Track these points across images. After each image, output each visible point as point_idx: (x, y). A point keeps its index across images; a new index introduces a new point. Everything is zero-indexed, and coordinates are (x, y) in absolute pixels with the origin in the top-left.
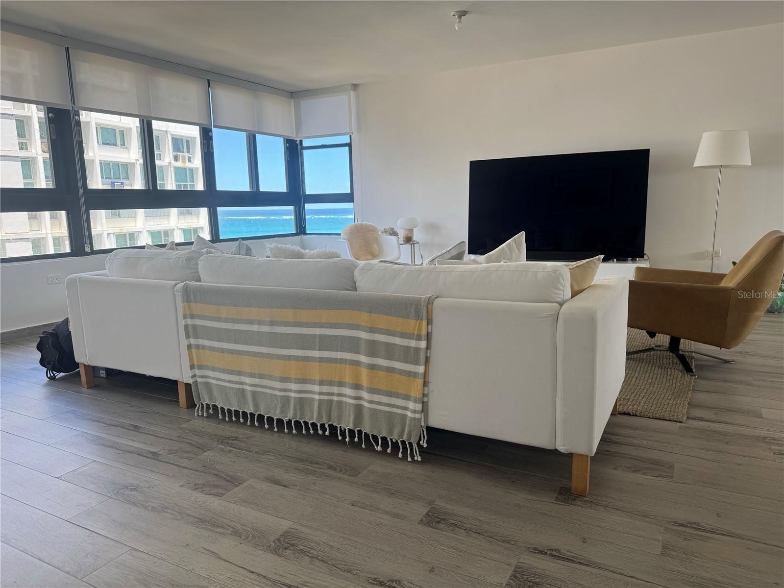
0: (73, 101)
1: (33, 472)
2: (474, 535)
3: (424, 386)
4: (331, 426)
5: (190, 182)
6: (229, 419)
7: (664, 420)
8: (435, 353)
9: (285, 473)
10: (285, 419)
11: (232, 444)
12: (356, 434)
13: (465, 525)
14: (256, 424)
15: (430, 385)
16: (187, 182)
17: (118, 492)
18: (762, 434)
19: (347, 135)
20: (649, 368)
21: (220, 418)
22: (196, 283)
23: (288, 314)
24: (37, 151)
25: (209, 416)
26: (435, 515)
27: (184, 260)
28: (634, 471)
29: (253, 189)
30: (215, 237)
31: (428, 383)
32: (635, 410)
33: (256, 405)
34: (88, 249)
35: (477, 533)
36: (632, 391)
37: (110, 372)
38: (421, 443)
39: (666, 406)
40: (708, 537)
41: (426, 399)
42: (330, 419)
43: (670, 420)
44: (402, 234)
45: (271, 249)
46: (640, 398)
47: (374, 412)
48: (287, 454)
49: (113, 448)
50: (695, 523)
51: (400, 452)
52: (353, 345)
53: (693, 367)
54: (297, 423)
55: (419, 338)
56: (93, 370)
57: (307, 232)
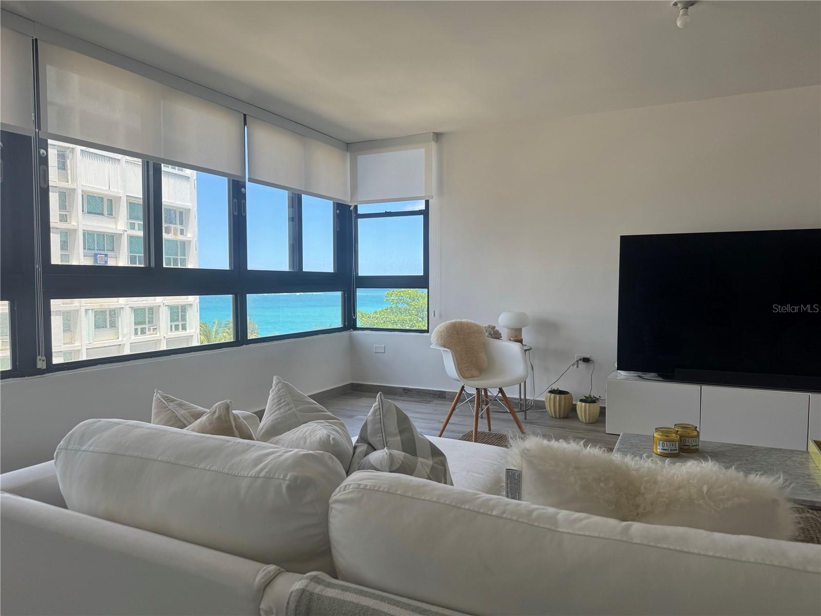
0: (38, 123)
5: (181, 256)
16: (178, 256)
19: (423, 199)
29: (294, 269)
30: (241, 337)
34: (41, 364)
57: (358, 326)
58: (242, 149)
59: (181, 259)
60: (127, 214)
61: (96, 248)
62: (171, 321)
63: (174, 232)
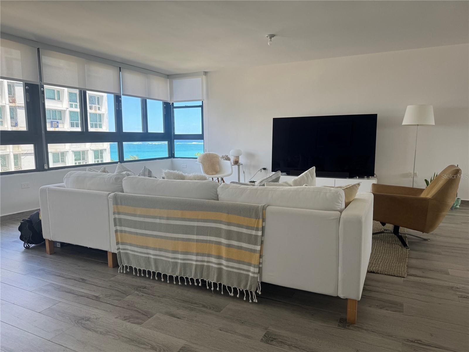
0: (41, 79)
1: (24, 309)
2: (294, 348)
3: (260, 258)
4: (202, 280)
5: (99, 122)
6: (139, 275)
7: (394, 276)
8: (266, 239)
9: (177, 309)
10: (174, 276)
11: (143, 291)
12: (218, 286)
13: (287, 342)
14: (156, 278)
15: (263, 257)
17: (78, 322)
18: (450, 285)
19: (201, 101)
20: (382, 244)
21: (134, 274)
22: (122, 193)
23: (178, 213)
24: (6, 102)
25: (127, 273)
26: (270, 336)
27: (114, 179)
28: (381, 308)
29: (144, 131)
30: (121, 159)
31: (262, 256)
32: (377, 270)
33: (157, 267)
34: (46, 167)
35: (295, 347)
36: (374, 257)
37: (63, 244)
38: (258, 291)
39: (394, 267)
40: (427, 349)
41: (261, 266)
42: (202, 275)
43: (397, 276)
44: (232, 159)
45: (165, 173)
46: (379, 263)
47: (229, 273)
48: (177, 298)
49: (71, 293)
50: (419, 340)
51: (245, 297)
52: (217, 232)
53: (407, 243)
54: (182, 278)
55: (257, 229)
56: (53, 243)
57: (175, 157)
58: (119, 81)
59: (99, 124)
60: (68, 99)
61: (52, 118)
62: (95, 159)
63: (95, 109)
